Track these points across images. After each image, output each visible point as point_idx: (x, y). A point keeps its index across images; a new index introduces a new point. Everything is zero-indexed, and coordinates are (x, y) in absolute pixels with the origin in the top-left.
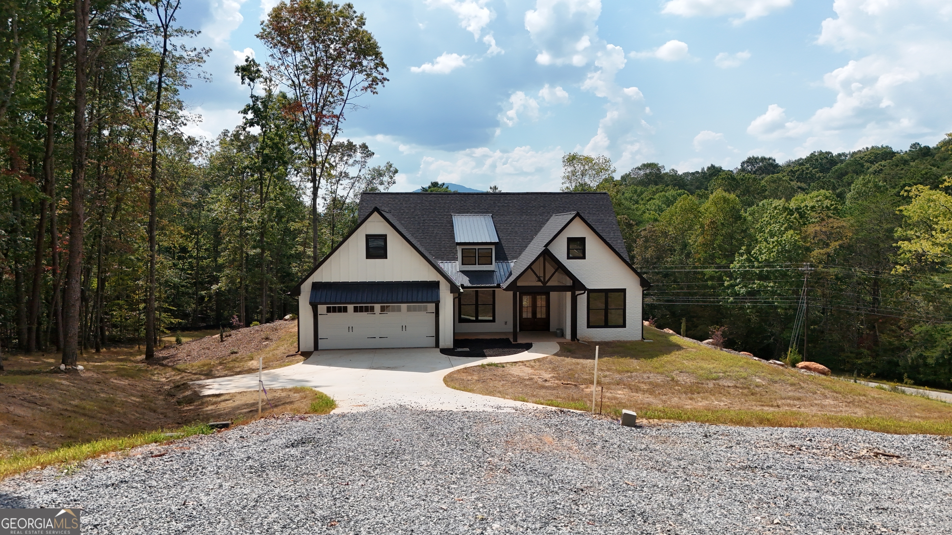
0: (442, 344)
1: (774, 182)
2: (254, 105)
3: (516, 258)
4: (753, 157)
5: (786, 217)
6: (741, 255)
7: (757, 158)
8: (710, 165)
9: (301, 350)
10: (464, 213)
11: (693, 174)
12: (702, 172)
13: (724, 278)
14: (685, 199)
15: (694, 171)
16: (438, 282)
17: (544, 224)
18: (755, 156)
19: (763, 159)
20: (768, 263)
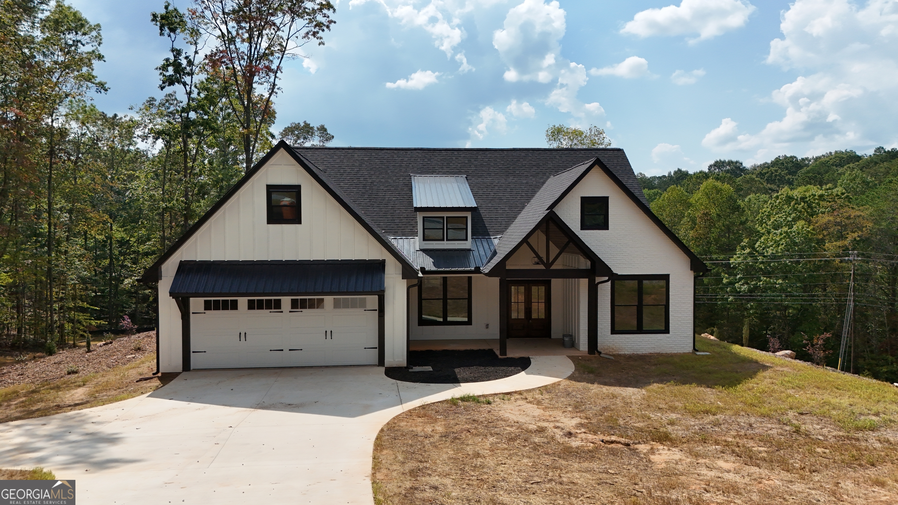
0: (389, 361)
1: (748, 182)
2: (175, 60)
3: (502, 232)
4: (720, 161)
6: (743, 248)
7: (724, 162)
8: (677, 170)
9: (162, 370)
10: (428, 173)
11: (660, 178)
12: (669, 176)
13: (723, 274)
15: (661, 175)
16: (384, 261)
17: (539, 188)
18: (722, 160)
19: (730, 163)
20: (774, 257)
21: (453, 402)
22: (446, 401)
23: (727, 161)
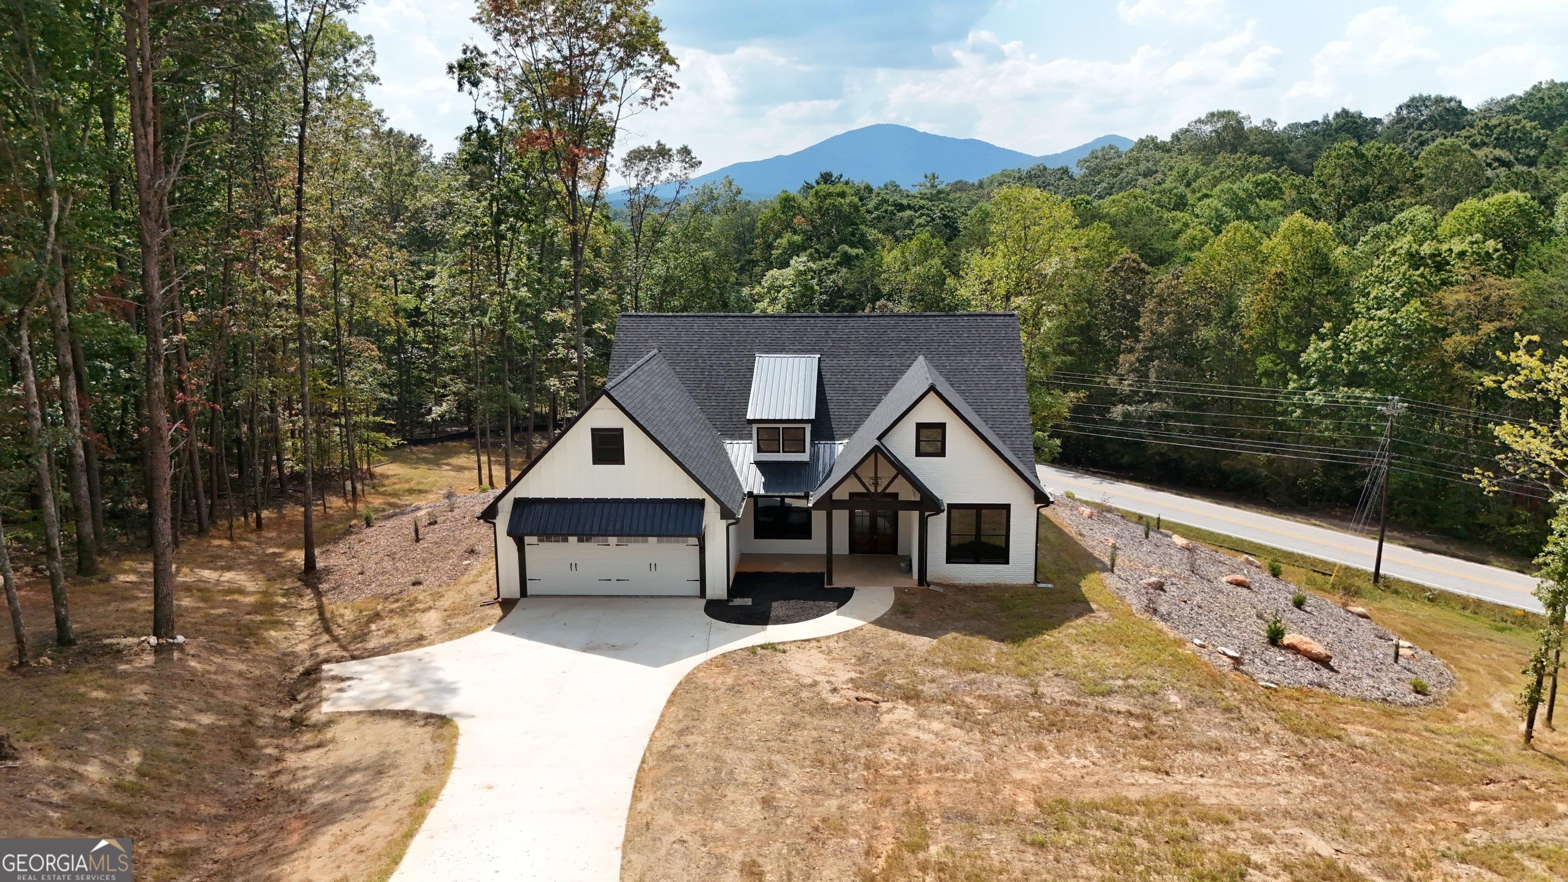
0: (711, 593)
2: (480, 127)
3: (848, 435)
4: (1421, 96)
5: (1404, 274)
6: (1322, 338)
7: (1428, 98)
8: (1339, 110)
9: (502, 595)
10: (775, 352)
11: (1307, 125)
12: (1324, 123)
13: (1290, 375)
14: (1237, 229)
15: (1308, 121)
16: (704, 500)
18: (1425, 94)
19: (1439, 100)
20: (1364, 357)
21: (752, 650)
22: (747, 649)
23: (1433, 96)
